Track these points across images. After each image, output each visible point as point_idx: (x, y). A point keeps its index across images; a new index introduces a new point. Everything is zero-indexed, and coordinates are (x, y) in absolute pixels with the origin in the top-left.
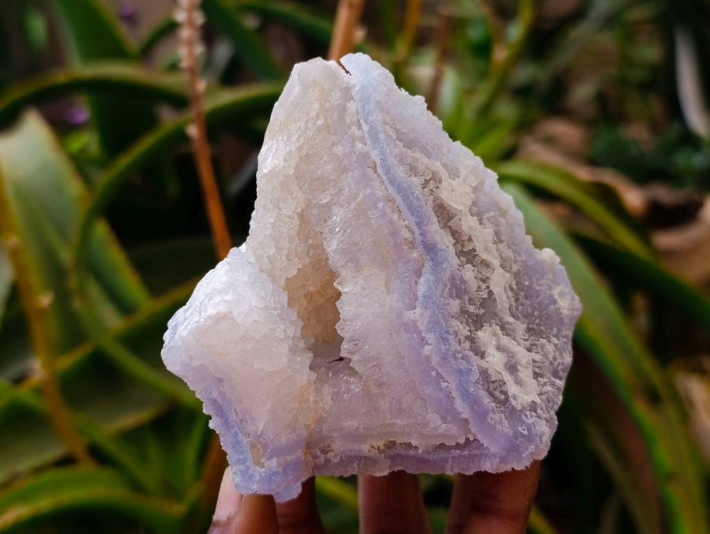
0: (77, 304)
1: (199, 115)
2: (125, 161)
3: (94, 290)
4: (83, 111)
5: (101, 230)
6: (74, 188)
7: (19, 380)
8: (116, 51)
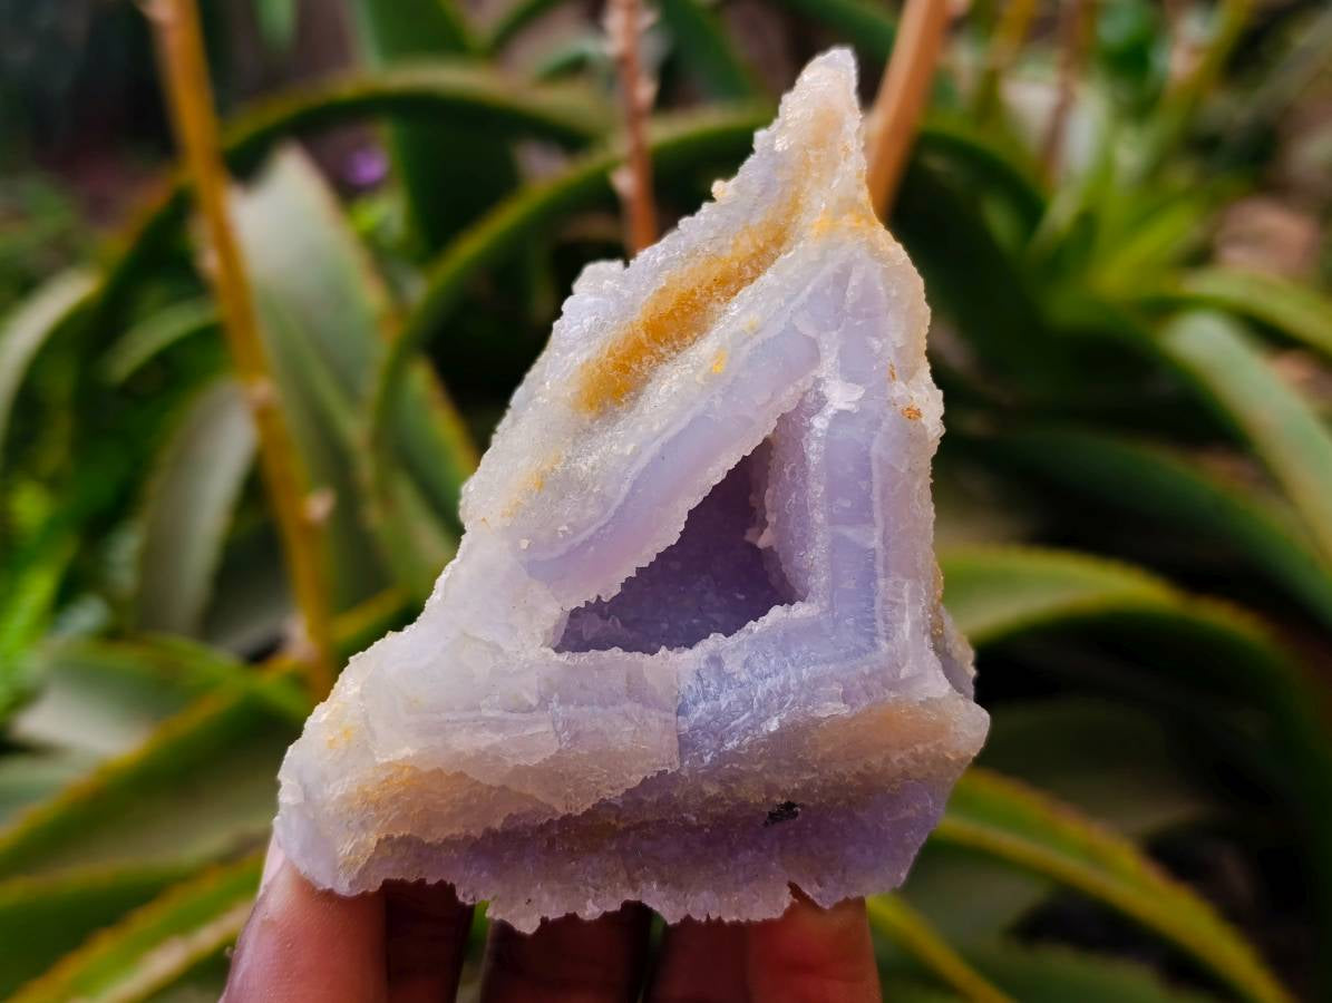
0: (374, 516)
1: (639, 149)
2: (472, 246)
3: (406, 495)
4: (378, 157)
5: (421, 380)
6: (370, 297)
7: (262, 655)
8: (447, 41)
